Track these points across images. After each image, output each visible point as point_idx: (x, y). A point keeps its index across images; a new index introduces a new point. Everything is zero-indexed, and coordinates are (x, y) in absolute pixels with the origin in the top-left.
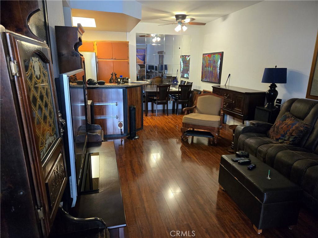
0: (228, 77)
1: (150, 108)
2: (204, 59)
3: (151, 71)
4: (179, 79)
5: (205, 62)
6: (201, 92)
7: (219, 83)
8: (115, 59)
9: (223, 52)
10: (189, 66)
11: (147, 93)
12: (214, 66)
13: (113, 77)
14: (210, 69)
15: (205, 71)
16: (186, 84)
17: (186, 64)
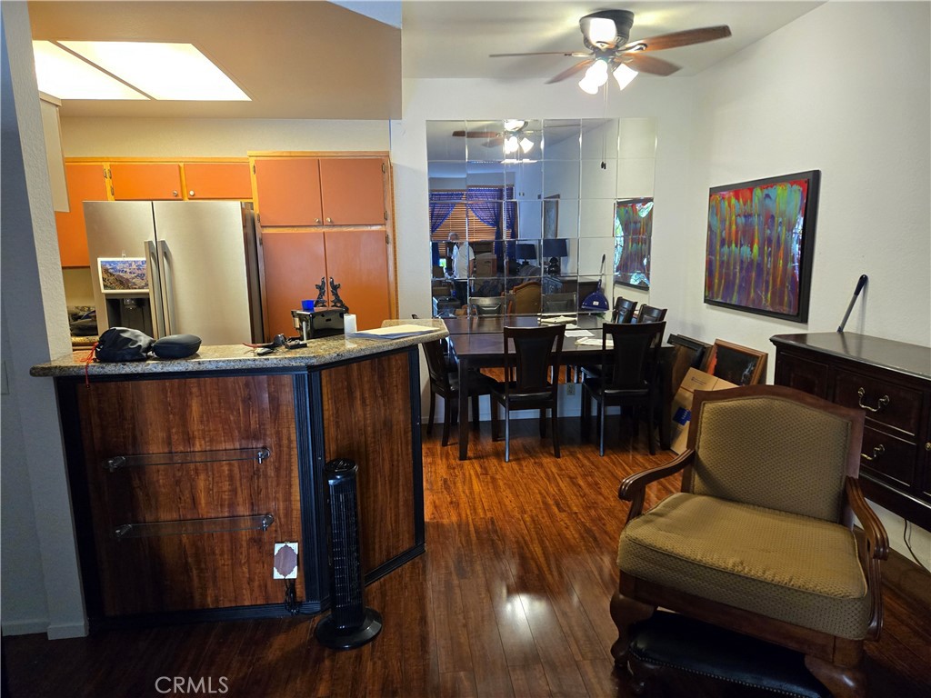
0: (857, 293)
1: (485, 414)
2: (714, 209)
3: (526, 263)
4: (612, 293)
5: (723, 221)
6: (704, 349)
7: (801, 315)
8: (333, 225)
9: (817, 174)
10: (647, 242)
11: (466, 362)
12: (770, 241)
13: (325, 298)
14: (751, 252)
15: (722, 262)
16: (634, 321)
17: (636, 232)
